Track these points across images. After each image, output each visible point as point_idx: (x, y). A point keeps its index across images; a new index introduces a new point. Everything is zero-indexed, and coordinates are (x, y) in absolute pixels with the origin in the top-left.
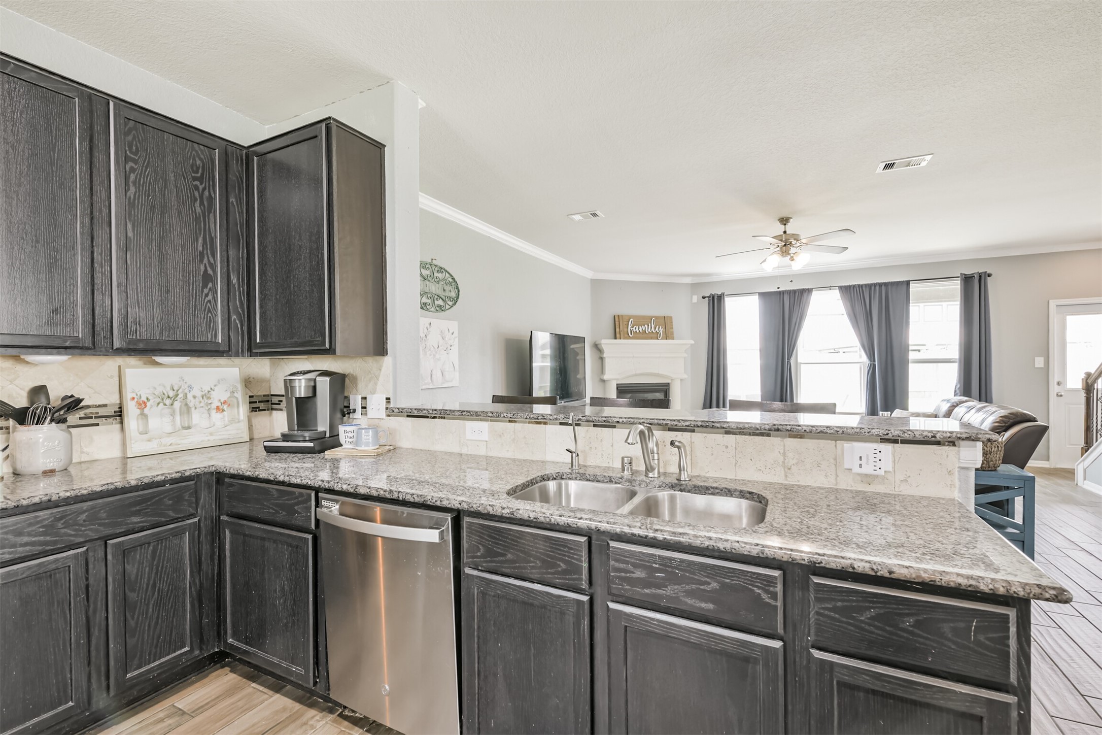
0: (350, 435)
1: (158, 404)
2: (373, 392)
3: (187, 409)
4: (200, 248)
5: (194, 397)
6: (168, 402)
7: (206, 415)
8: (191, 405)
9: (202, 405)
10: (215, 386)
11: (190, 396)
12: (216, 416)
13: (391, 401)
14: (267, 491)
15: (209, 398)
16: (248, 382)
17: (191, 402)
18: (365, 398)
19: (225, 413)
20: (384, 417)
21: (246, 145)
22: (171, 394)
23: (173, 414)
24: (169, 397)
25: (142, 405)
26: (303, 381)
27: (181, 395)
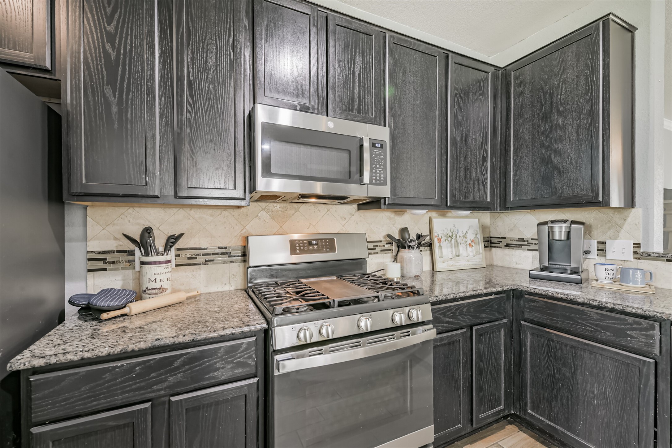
0: (611, 272)
1: (446, 240)
2: (616, 238)
3: (457, 244)
4: (481, 140)
5: (460, 237)
6: (449, 239)
7: (465, 249)
8: (459, 241)
9: (463, 242)
10: (468, 230)
11: (458, 237)
12: (470, 249)
13: (641, 246)
14: (583, 312)
15: (466, 238)
16: (484, 228)
17: (459, 240)
18: (604, 243)
19: (473, 248)
20: (632, 259)
21: (502, 67)
22: (450, 234)
23: (451, 247)
24: (449, 236)
25: (439, 240)
26: (564, 228)
27: (454, 236)
